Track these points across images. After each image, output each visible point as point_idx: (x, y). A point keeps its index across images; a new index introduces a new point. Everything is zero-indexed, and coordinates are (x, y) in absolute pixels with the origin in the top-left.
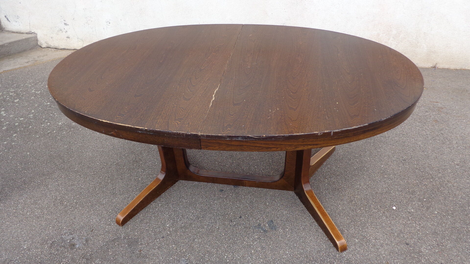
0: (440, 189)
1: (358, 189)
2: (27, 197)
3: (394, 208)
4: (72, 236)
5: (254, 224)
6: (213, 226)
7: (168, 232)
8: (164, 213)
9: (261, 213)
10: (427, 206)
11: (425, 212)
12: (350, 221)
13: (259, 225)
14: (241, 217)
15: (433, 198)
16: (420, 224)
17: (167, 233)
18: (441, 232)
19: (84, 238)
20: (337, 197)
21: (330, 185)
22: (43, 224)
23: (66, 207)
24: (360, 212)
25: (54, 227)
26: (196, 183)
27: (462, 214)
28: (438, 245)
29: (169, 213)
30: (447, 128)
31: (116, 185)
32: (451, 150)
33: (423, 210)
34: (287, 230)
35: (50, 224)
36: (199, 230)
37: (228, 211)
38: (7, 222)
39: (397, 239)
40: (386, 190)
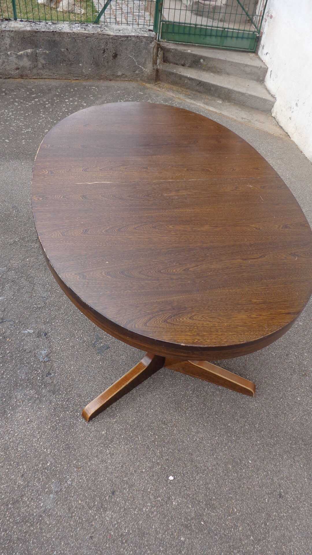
1: (189, 430)
3: (171, 478)
11: (177, 522)
12: (132, 424)
13: (100, 338)
15: (212, 537)
20: (166, 407)
24: (149, 435)
33: (181, 518)
34: (101, 363)
39: (118, 481)
40: (201, 467)
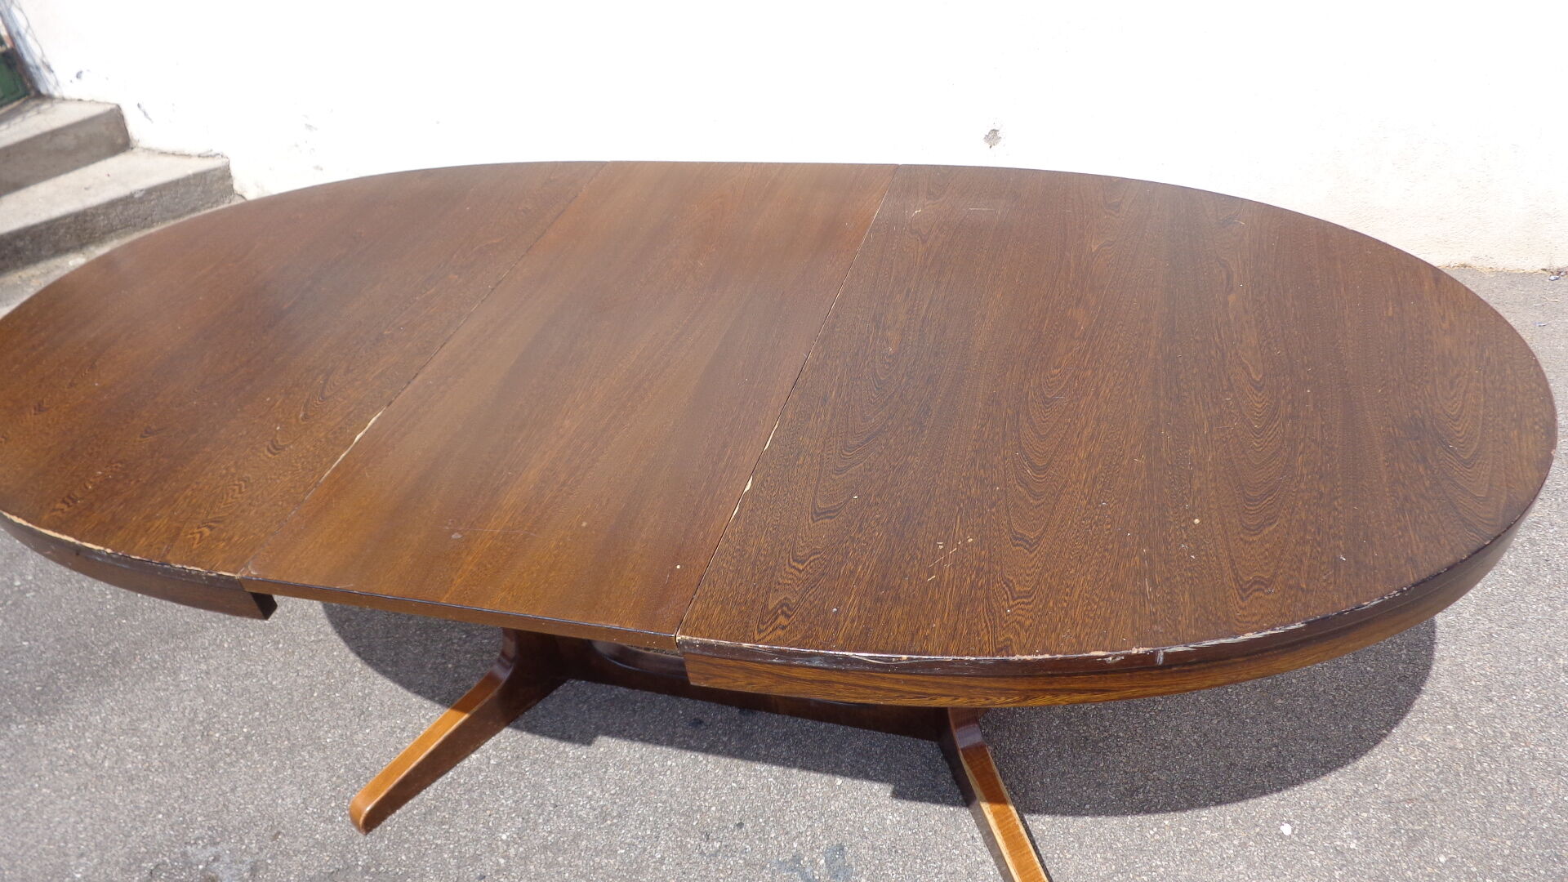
0: (1478, 768)
1: (1166, 747)
2: (113, 709)
3: (1286, 829)
4: (214, 849)
5: (779, 854)
6: (645, 850)
7: (502, 861)
8: (502, 793)
9: (809, 814)
10: (1413, 831)
11: (1400, 855)
12: (1114, 867)
13: (797, 859)
14: (740, 825)
15: (1443, 800)
17: (498, 864)
19: (248, 859)
20: (1085, 771)
21: (1069, 724)
22: (143, 799)
23: (215, 750)
24: (1157, 837)
25: (168, 815)
26: (623, 690)
27: (1542, 872)
29: (515, 793)
30: (1556, 518)
31: (374, 684)
32: (1556, 609)
33: (1392, 845)
35: (159, 803)
36: (597, 860)
37: (705, 800)
38: (46, 786)
40: (1269, 757)
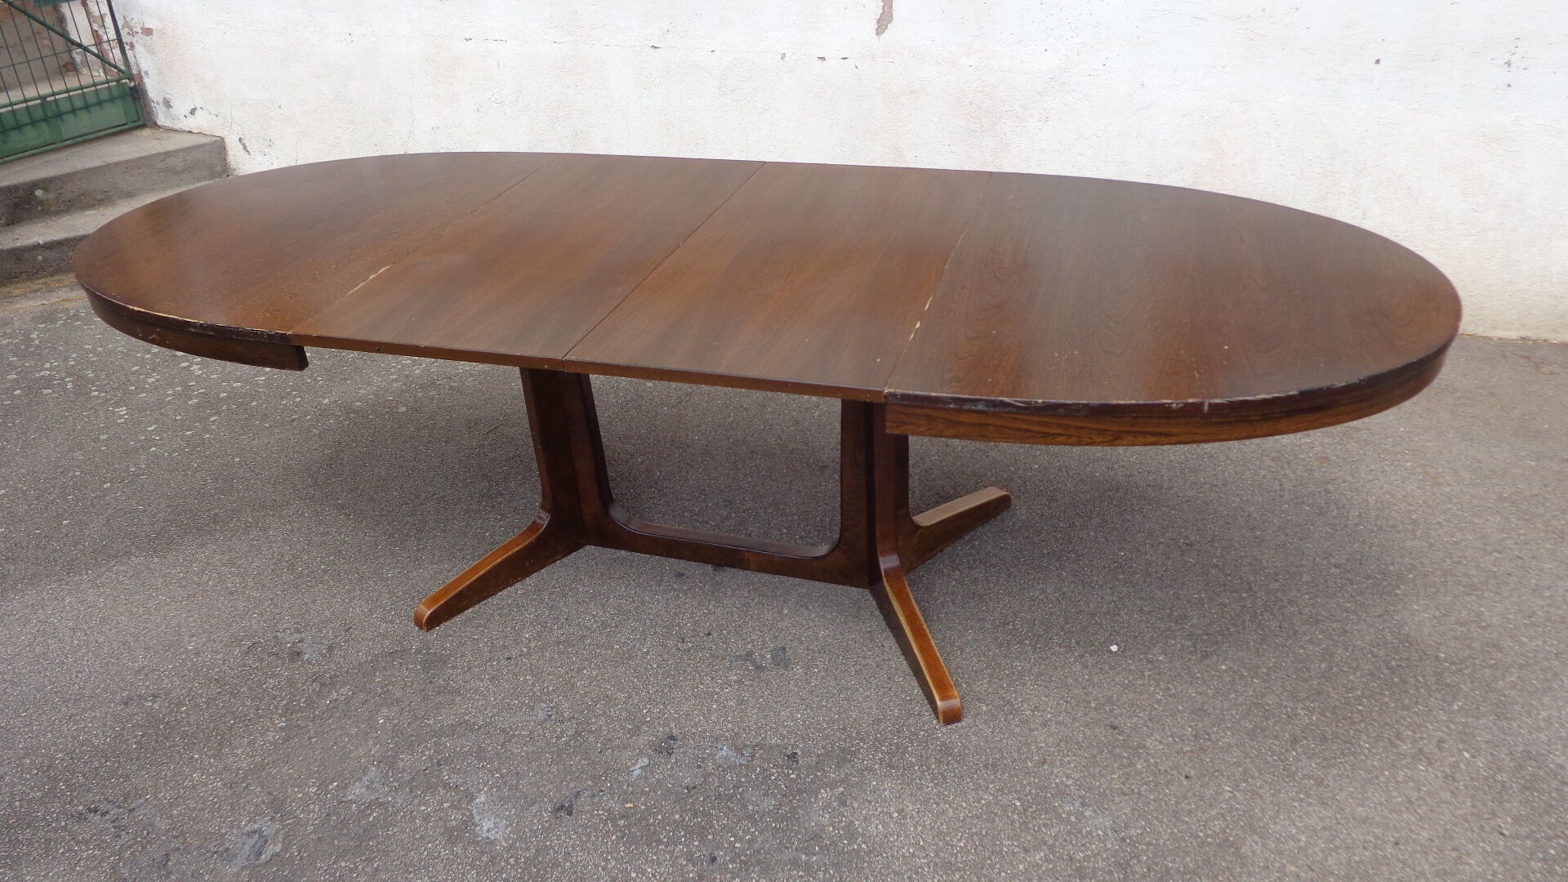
0: (1260, 618)
1: (1034, 599)
2: (215, 551)
3: (1114, 648)
4: (299, 635)
5: (737, 651)
6: (635, 646)
7: (525, 650)
8: (527, 610)
9: (762, 629)
10: (1205, 652)
11: (1195, 664)
12: (985, 665)
13: (750, 654)
14: (709, 634)
15: (1230, 634)
16: (1169, 689)
17: (522, 650)
18: (1218, 711)
19: (326, 642)
20: (971, 611)
21: (963, 585)
22: (241, 605)
23: (299, 578)
24: (1019, 650)
25: (262, 615)
26: (623, 553)
27: (1294, 676)
28: (1195, 736)
29: (536, 611)
30: (1349, 478)
31: (426, 543)
32: (1336, 530)
33: (1189, 659)
34: (816, 670)
35: (255, 608)
36: (598, 651)
37: (683, 619)
38: (161, 595)
39: (1093, 714)
40: (1109, 608)
